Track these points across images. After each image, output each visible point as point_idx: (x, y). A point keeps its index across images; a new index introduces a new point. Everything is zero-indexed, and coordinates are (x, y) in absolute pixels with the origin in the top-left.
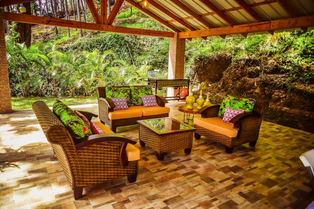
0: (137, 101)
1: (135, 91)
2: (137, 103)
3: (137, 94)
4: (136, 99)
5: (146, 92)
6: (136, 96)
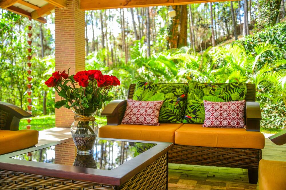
0: (194, 112)
1: (196, 90)
2: (194, 118)
3: (197, 98)
4: (192, 109)
5: (223, 95)
6: (195, 101)
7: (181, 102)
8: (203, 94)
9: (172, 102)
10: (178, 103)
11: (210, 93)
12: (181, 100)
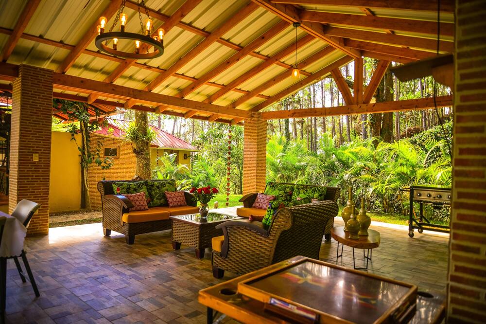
7: (288, 197)
8: (300, 193)
9: (282, 196)
10: (286, 197)
11: (304, 193)
12: (288, 195)
